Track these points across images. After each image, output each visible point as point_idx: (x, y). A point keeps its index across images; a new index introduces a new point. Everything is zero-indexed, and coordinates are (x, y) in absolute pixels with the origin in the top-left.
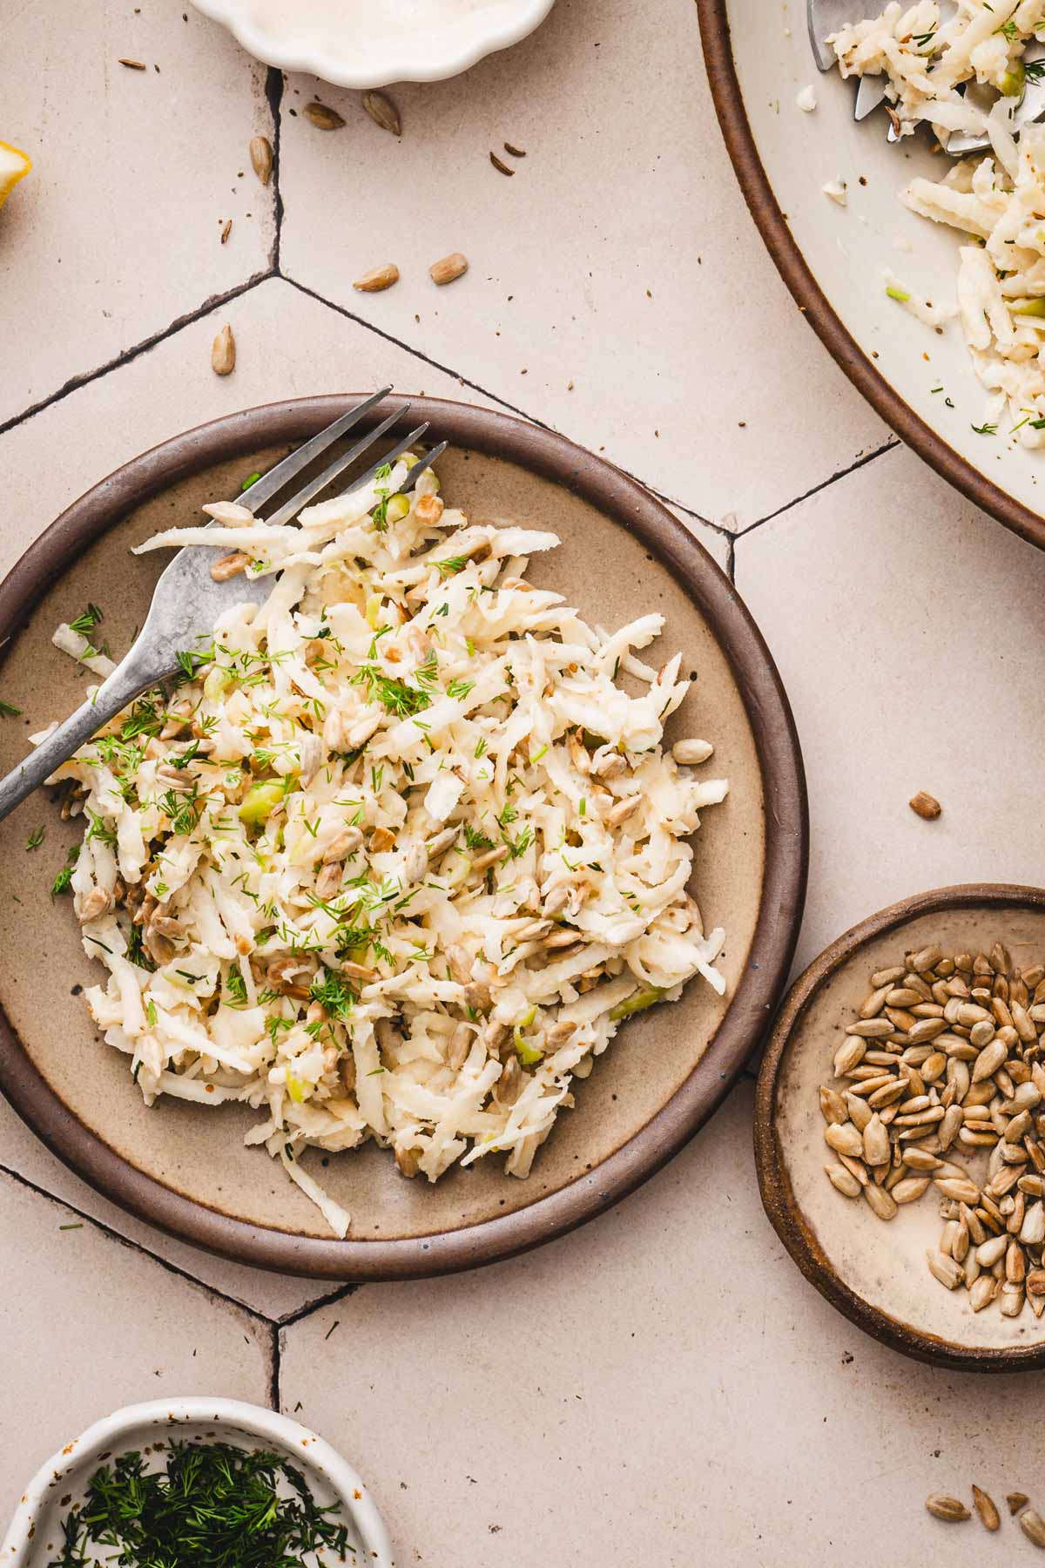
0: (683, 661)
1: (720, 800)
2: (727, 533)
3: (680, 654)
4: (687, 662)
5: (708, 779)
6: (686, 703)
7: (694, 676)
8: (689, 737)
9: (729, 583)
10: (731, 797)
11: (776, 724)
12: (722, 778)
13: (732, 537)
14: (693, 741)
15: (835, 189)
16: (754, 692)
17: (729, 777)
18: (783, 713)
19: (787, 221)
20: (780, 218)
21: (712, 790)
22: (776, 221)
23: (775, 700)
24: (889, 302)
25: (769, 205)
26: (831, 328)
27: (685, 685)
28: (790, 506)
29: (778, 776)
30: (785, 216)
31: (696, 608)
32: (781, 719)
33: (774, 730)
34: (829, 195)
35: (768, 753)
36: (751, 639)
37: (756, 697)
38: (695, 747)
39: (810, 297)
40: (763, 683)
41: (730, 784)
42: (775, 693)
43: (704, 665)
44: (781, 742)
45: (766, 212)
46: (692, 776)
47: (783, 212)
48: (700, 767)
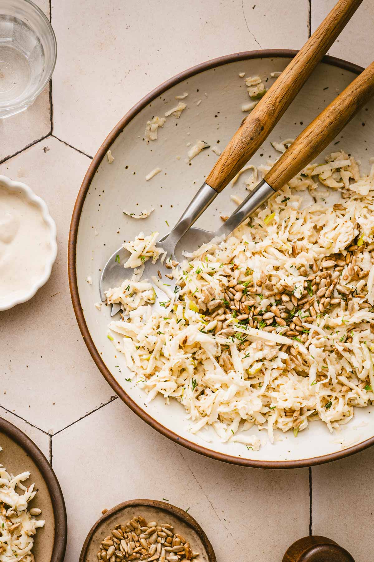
0: (35, 486)
1: (42, 526)
2: (50, 435)
3: (34, 484)
4: (36, 486)
5: (39, 520)
6: (35, 497)
7: (37, 490)
8: (35, 507)
9: (50, 465)
10: (46, 525)
11: (60, 506)
12: (43, 520)
13: (51, 436)
14: (36, 509)
15: (98, 305)
16: (54, 496)
17: (45, 520)
18: (62, 503)
19: (83, 312)
20: (81, 310)
21: (40, 523)
22: (80, 311)
23: (60, 499)
24: (108, 340)
25: (78, 306)
26: (90, 344)
27: (35, 493)
28: (68, 427)
29: (60, 520)
30: (83, 310)
31: (40, 471)
32: (61, 505)
33: (59, 507)
34: (96, 306)
35: (57, 514)
36: (54, 481)
37: (55, 497)
38: (37, 510)
39: (86, 334)
40: (57, 494)
41: (45, 522)
42: (60, 497)
43: (41, 487)
44: (61, 511)
45: (77, 308)
46: (35, 519)
47: (82, 308)
48: (37, 516)
